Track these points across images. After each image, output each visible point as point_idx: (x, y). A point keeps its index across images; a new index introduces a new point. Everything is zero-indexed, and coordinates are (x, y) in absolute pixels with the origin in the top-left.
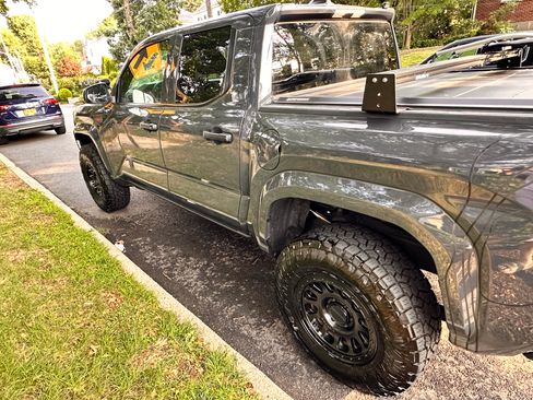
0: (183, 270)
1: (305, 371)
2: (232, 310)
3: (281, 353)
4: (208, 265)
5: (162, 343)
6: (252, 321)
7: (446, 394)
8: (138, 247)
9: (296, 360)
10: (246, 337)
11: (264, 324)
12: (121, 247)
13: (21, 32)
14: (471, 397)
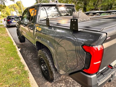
0: (29, 55)
1: (41, 76)
2: (34, 64)
3: (39, 73)
4: (34, 55)
5: (16, 67)
6: (37, 66)
7: (66, 85)
8: (23, 50)
9: (41, 74)
10: (34, 69)
11: (38, 67)
12: (20, 49)
13: (19, 5)
14: (71, 86)
